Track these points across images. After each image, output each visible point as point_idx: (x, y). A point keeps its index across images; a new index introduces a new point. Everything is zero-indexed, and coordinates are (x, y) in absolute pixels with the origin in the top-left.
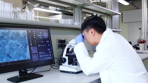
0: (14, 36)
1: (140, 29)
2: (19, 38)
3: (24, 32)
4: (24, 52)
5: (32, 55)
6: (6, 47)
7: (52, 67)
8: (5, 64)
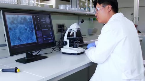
0: (22, 21)
1: (132, 14)
2: (26, 23)
3: (30, 17)
4: (31, 35)
5: (38, 38)
6: (16, 31)
7: (53, 50)
8: (17, 46)
